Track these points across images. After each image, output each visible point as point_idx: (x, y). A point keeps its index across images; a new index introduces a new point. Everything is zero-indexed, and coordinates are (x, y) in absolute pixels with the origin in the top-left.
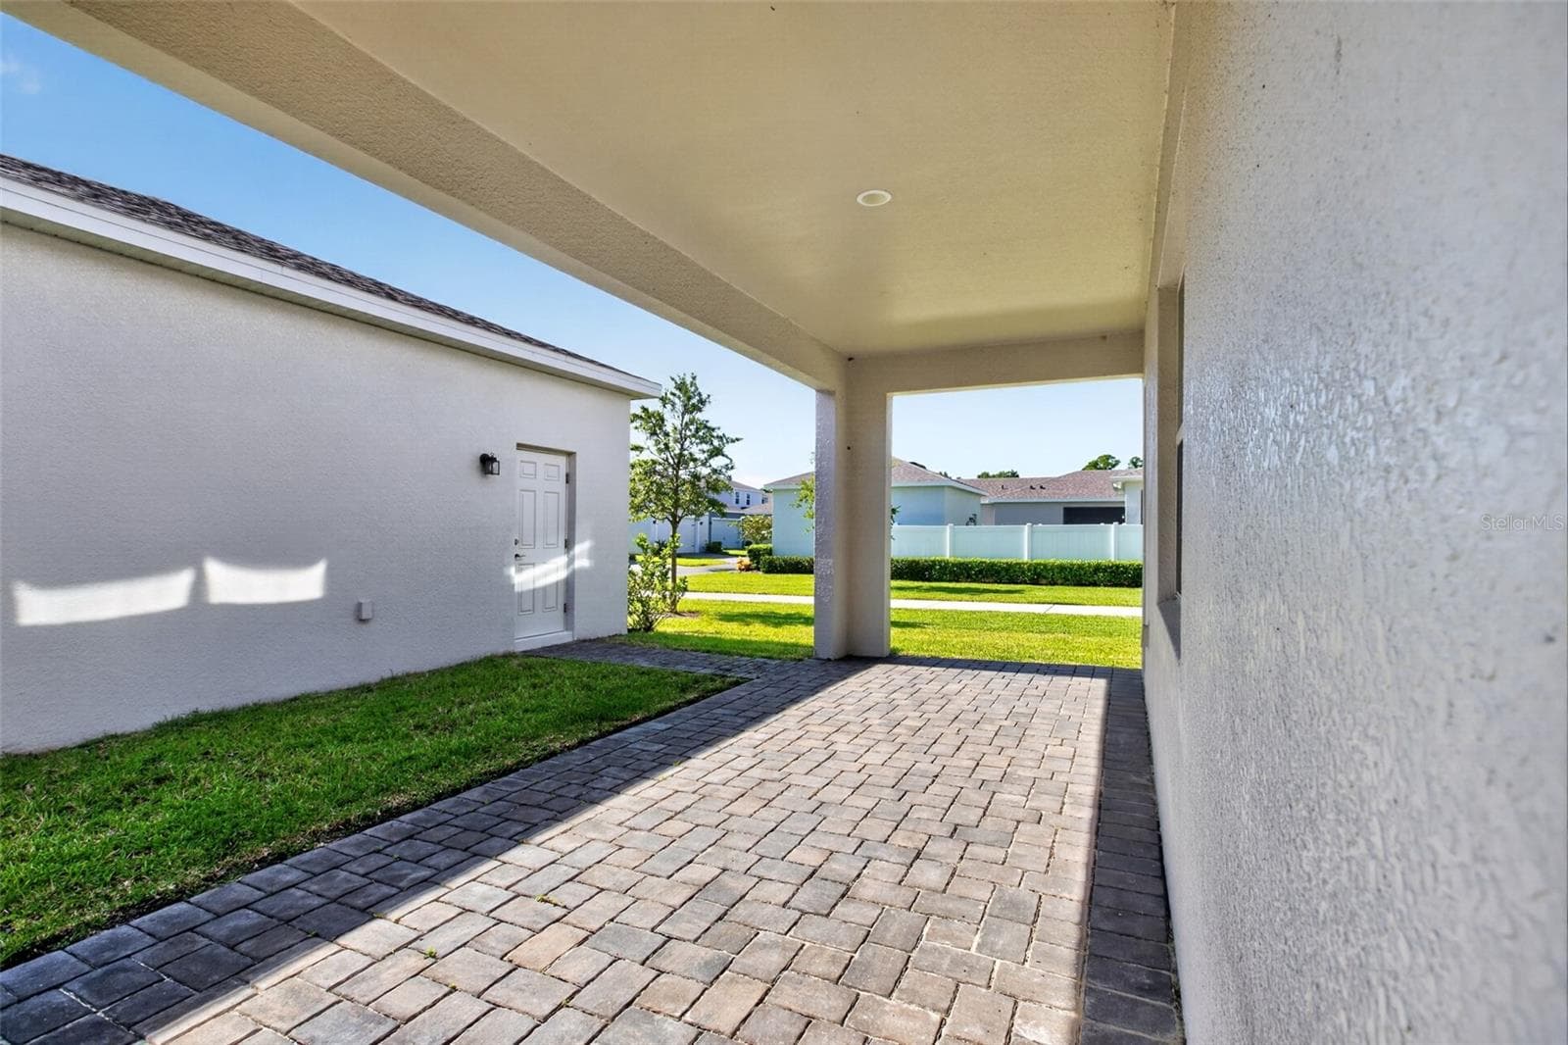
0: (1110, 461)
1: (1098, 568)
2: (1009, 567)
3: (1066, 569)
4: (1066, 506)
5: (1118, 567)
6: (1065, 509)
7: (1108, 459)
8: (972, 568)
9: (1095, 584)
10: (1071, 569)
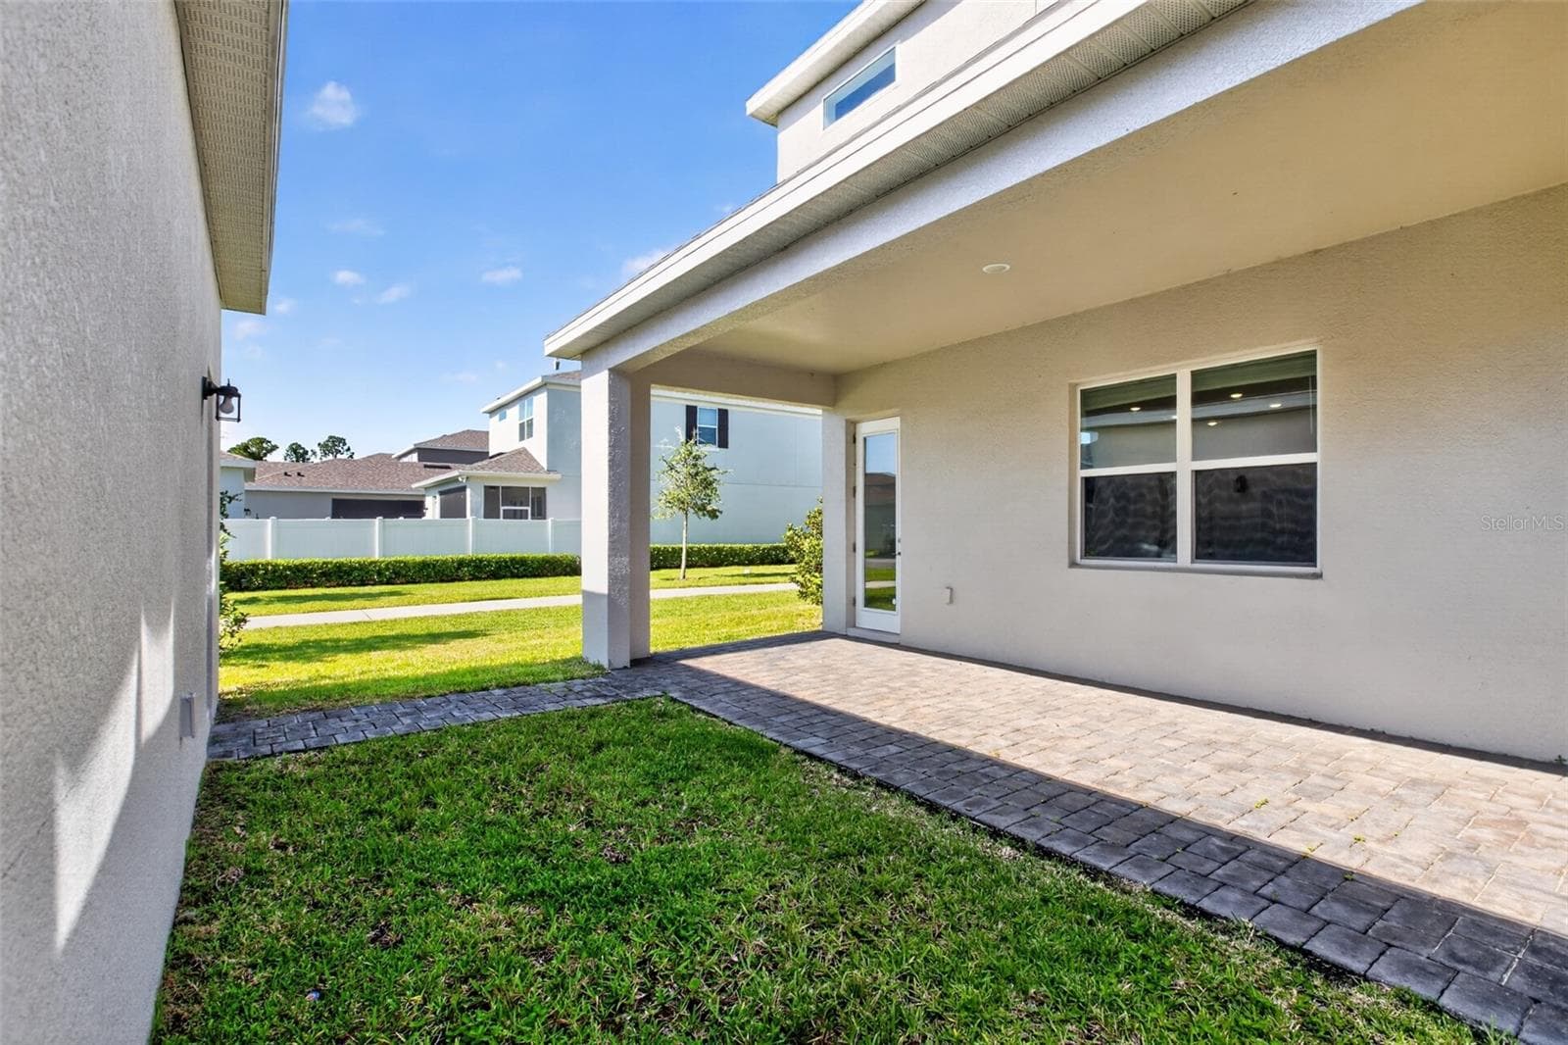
0: (265, 445)
1: (461, 563)
2: (362, 567)
3: (428, 565)
4: (335, 497)
5: (481, 561)
6: (334, 500)
7: (262, 443)
8: (312, 571)
9: (461, 580)
10: (434, 566)
